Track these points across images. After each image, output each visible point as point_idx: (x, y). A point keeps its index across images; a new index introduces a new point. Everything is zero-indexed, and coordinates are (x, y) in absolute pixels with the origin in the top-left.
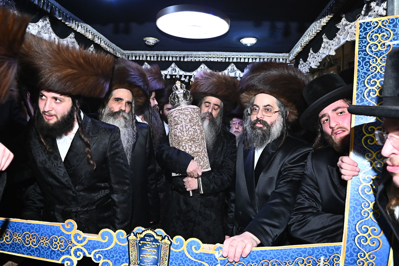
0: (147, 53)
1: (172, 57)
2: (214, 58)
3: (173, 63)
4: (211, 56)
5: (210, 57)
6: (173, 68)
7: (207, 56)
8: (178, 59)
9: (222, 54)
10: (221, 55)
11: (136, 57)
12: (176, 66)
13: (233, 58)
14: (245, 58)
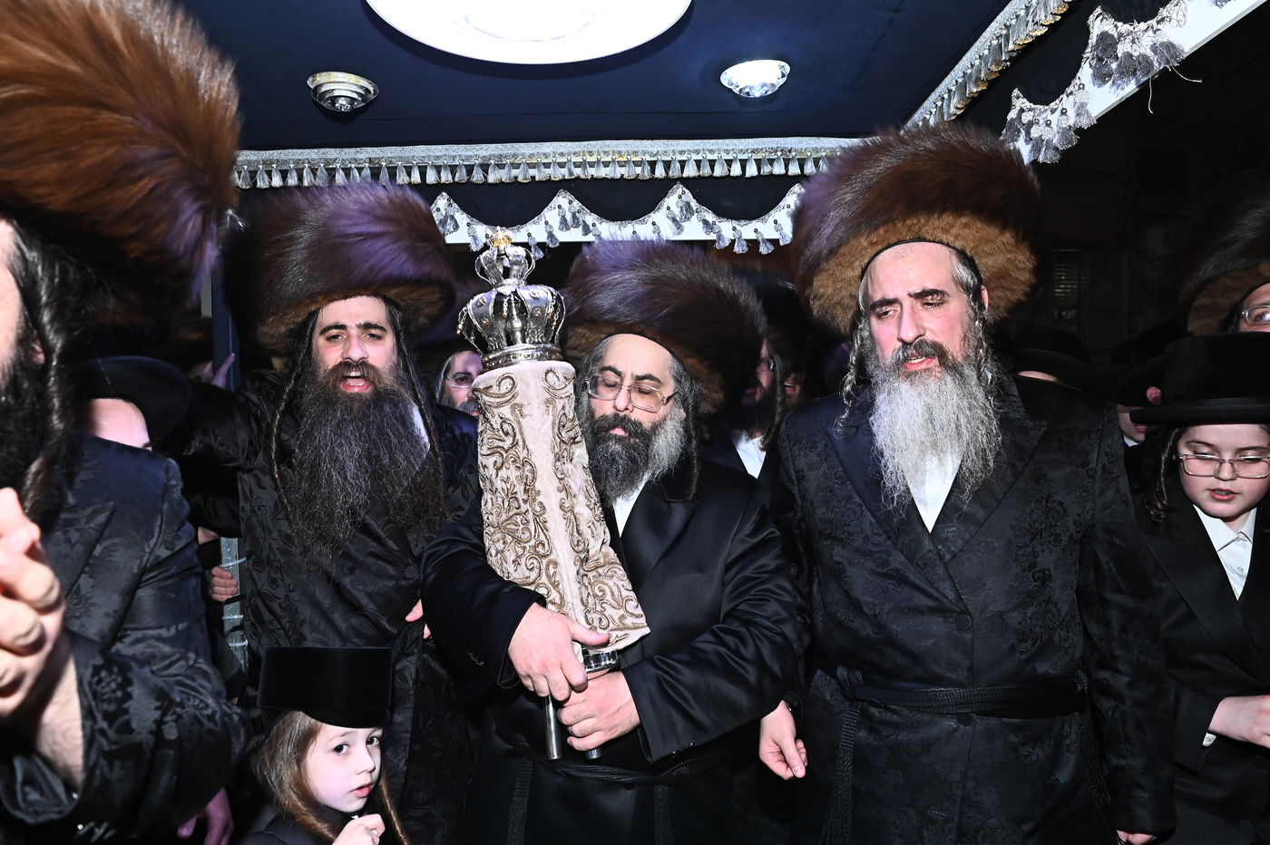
0: (328, 156)
1: (438, 169)
2: (606, 164)
3: (439, 193)
4: (593, 159)
5: (592, 165)
6: (444, 213)
7: (579, 159)
8: (461, 176)
9: (636, 149)
10: (635, 153)
11: (284, 174)
12: (455, 205)
13: (683, 164)
14: (729, 162)
